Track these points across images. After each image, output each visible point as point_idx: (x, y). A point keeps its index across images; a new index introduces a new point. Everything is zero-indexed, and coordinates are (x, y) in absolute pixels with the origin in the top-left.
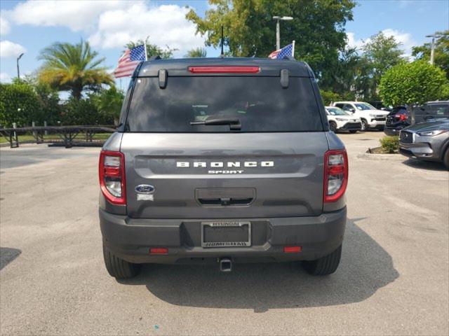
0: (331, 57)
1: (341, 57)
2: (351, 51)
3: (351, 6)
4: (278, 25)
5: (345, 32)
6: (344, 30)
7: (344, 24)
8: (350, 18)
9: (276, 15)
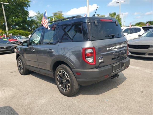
0: (25, 19)
1: (28, 19)
2: (31, 17)
3: (29, 2)
4: (3, 6)
5: (28, 11)
6: (27, 10)
7: (27, 8)
8: (29, 6)
9: (1, 2)
